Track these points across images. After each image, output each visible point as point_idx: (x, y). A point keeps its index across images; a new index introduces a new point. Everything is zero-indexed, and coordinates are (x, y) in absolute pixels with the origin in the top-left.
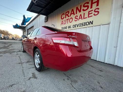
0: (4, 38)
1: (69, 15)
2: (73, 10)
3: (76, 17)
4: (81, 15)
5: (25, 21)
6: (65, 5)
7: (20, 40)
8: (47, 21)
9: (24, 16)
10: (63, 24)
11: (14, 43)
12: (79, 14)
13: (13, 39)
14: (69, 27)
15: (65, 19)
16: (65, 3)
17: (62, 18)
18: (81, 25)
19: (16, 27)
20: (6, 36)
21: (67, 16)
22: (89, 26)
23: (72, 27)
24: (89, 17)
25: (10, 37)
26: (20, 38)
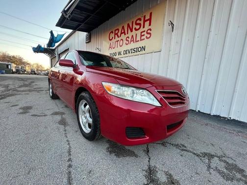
0: (18, 72)
1: (119, 34)
2: (123, 28)
3: (127, 39)
4: (132, 36)
5: (53, 40)
6: (114, 17)
7: (45, 75)
8: (90, 41)
9: (51, 33)
10: (111, 47)
11: (37, 79)
12: (130, 34)
13: (33, 72)
14: (120, 54)
15: (114, 40)
16: (114, 15)
17: (111, 39)
18: (133, 51)
19: (38, 50)
20: (20, 67)
21: (116, 36)
22: (141, 52)
23: (122, 53)
24: (141, 40)
25: (28, 69)
26: (45, 71)
